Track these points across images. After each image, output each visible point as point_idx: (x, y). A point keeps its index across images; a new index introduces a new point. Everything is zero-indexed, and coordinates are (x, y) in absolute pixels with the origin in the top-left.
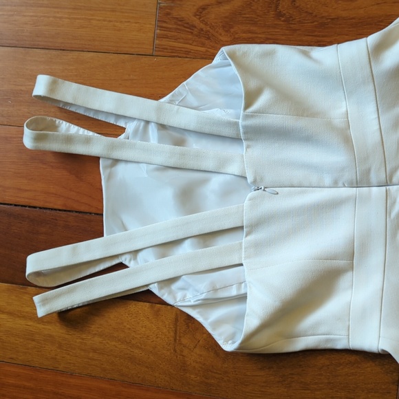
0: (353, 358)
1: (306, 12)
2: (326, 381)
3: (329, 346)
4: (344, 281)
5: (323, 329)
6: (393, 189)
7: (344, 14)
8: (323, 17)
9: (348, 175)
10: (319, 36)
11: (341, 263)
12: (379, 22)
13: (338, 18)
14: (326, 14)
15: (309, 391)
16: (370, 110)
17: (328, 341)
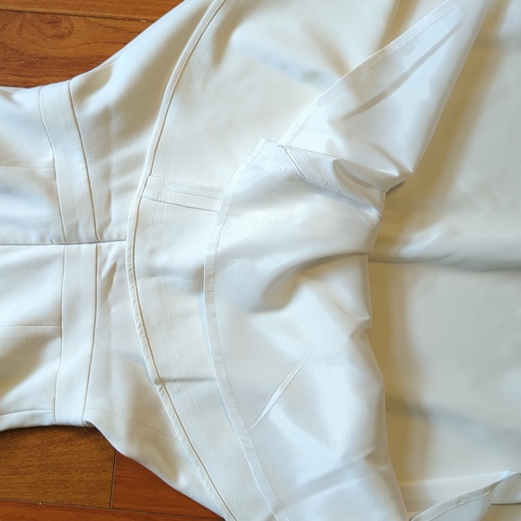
0: (66, 435)
1: (12, 49)
2: (37, 463)
3: (36, 422)
4: (52, 348)
5: (27, 404)
6: (104, 245)
7: (53, 53)
8: (30, 56)
9: (54, 231)
10: (26, 77)
11: (48, 329)
12: (91, 63)
13: (46, 58)
14: (34, 53)
15: (18, 476)
16: (77, 158)
17: (33, 417)
